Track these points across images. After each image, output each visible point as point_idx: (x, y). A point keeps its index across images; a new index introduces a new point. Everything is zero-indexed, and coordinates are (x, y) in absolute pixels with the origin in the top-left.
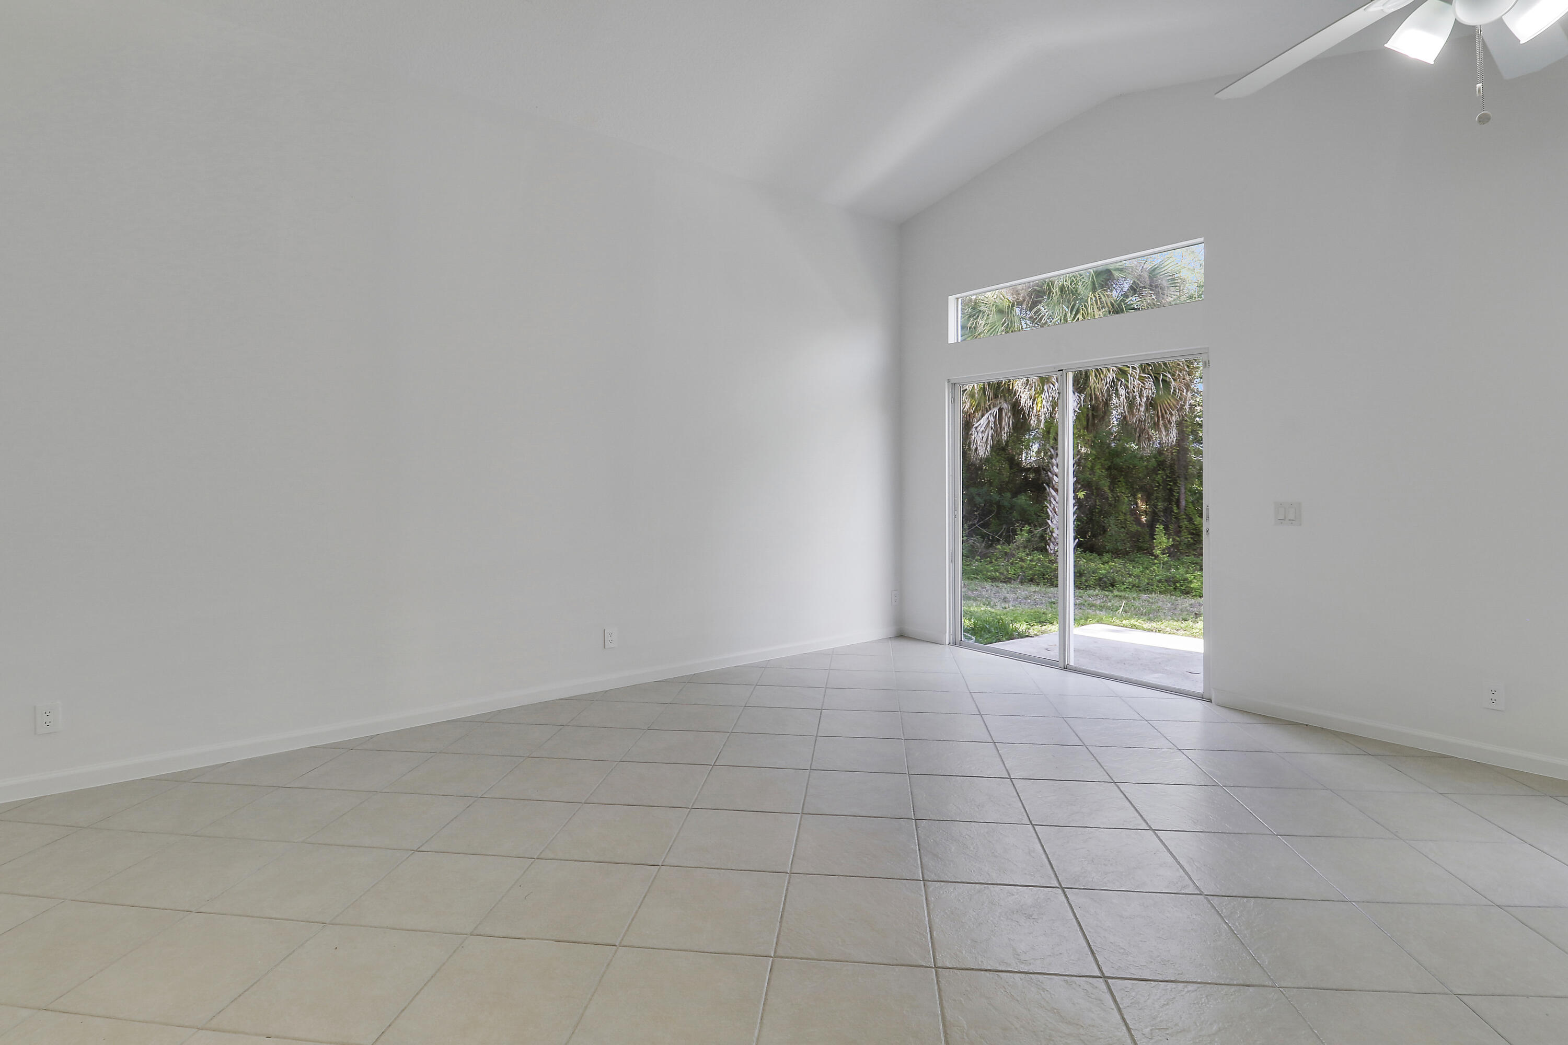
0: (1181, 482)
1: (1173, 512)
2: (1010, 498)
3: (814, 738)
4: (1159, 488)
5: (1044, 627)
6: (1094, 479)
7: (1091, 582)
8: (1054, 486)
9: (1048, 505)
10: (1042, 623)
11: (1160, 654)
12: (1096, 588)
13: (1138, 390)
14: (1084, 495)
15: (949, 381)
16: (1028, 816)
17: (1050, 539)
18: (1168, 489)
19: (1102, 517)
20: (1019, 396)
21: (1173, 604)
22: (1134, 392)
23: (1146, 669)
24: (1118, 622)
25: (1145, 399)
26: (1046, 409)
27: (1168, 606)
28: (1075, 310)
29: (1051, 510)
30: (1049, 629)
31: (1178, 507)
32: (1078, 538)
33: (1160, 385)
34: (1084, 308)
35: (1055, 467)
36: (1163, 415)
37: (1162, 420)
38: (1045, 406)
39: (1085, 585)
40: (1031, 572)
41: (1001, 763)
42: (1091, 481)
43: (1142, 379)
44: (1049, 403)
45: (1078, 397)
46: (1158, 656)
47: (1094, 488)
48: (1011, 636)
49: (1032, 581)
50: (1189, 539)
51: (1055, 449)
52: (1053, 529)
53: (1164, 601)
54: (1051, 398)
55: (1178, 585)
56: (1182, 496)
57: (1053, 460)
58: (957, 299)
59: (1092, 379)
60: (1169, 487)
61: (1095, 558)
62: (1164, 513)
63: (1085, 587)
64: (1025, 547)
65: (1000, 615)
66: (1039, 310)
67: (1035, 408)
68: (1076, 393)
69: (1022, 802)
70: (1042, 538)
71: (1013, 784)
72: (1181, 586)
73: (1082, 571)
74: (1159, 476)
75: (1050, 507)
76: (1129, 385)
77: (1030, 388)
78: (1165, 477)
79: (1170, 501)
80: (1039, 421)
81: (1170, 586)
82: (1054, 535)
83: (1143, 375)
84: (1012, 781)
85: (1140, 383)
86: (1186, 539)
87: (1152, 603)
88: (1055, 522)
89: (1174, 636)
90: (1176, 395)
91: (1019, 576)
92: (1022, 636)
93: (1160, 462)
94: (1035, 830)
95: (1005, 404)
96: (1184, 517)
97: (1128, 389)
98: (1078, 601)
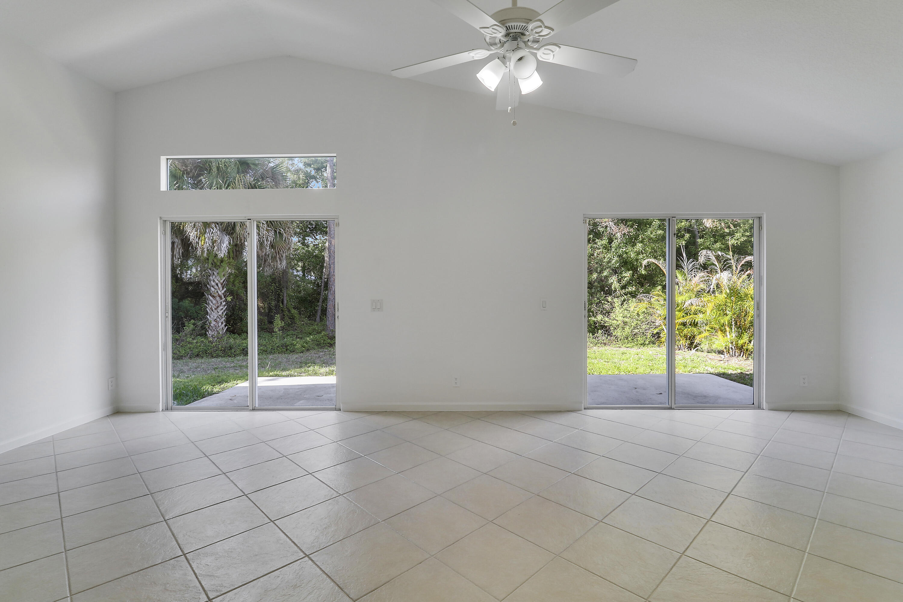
0: (284, 290)
1: (280, 307)
2: (178, 302)
3: (60, 521)
4: (273, 294)
5: (222, 385)
6: (235, 289)
7: (238, 352)
8: (211, 294)
9: (207, 306)
10: (220, 383)
11: (299, 389)
12: (241, 355)
13: (266, 237)
14: (231, 299)
15: (161, 218)
16: (267, 517)
17: (209, 328)
18: (277, 294)
19: (240, 312)
20: (188, 234)
21: (287, 359)
22: (263, 238)
23: (294, 400)
24: (267, 374)
25: (269, 242)
26: (208, 244)
27: (284, 360)
28: (227, 183)
29: (210, 309)
30: (226, 385)
31: (283, 304)
32: (228, 326)
33: (277, 235)
34: (234, 184)
35: (212, 282)
36: (278, 252)
37: (278, 255)
38: (207, 243)
39: (234, 354)
40: (197, 350)
41: (234, 486)
42: (233, 290)
43: (267, 230)
44: (210, 240)
45: (228, 238)
46: (298, 390)
47: (235, 294)
48: (204, 396)
49: (198, 356)
50: (289, 322)
51: (212, 270)
52: (211, 321)
53: (282, 358)
54: (211, 238)
55: (288, 347)
56: (285, 298)
57: (211, 277)
58: (167, 159)
59: (238, 228)
60: (278, 293)
61: (237, 337)
62: (275, 308)
63: (234, 355)
64: (191, 334)
65: (188, 382)
66: (201, 180)
67: (200, 243)
68: (227, 236)
69: (259, 508)
70: (203, 328)
71: (249, 498)
72: (290, 348)
73: (232, 346)
74: (272, 287)
75: (208, 307)
76: (261, 234)
77: (196, 230)
78: (276, 287)
79: (278, 302)
80: (203, 252)
81: (284, 349)
82: (212, 325)
83: (268, 228)
84: (247, 497)
85: (267, 232)
86: (287, 322)
87: (276, 360)
88: (212, 317)
89: (299, 377)
90: (286, 241)
91: (188, 354)
92: (211, 394)
93: (273, 278)
94: (275, 524)
95: (176, 239)
96: (286, 309)
97: (260, 236)
98: (232, 365)
